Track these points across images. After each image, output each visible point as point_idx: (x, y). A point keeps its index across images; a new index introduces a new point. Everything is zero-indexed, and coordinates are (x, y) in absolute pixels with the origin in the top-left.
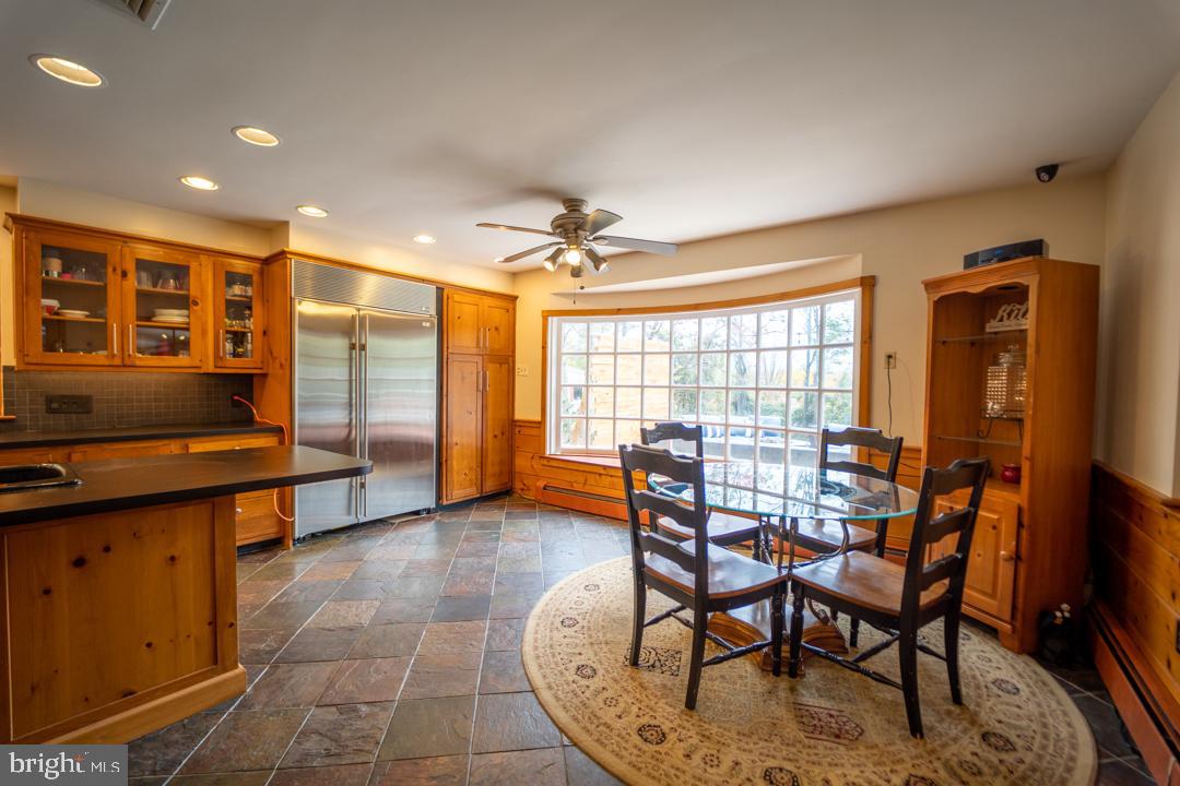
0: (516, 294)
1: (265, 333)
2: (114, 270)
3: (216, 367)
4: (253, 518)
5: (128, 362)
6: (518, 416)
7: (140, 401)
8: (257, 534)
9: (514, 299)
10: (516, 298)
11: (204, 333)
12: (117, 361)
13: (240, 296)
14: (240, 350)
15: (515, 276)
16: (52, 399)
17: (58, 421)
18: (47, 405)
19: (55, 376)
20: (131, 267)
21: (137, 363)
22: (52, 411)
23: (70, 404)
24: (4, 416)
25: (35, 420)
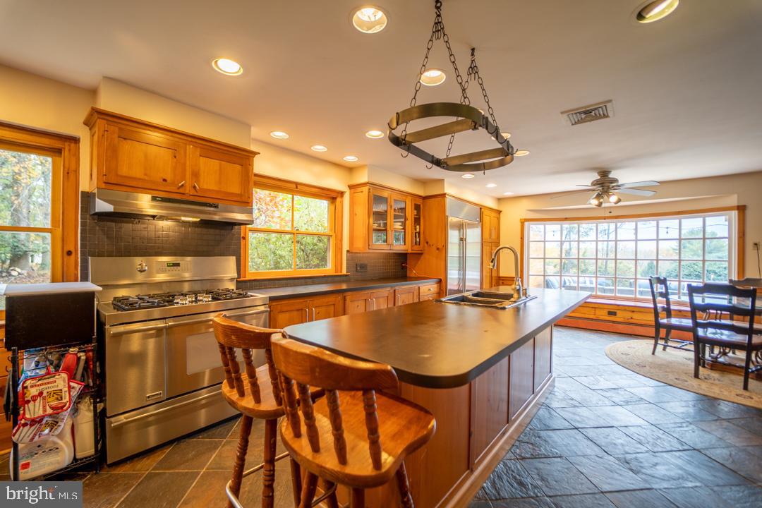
0: (500, 209)
3: (411, 250)
6: (501, 275)
9: (500, 212)
10: (501, 212)
11: (409, 233)
15: (499, 200)
16: (358, 265)
17: (359, 276)
18: (356, 268)
19: (358, 255)
20: (393, 203)
21: (394, 248)
22: (357, 271)
23: (362, 268)
24: (345, 274)
25: (353, 275)
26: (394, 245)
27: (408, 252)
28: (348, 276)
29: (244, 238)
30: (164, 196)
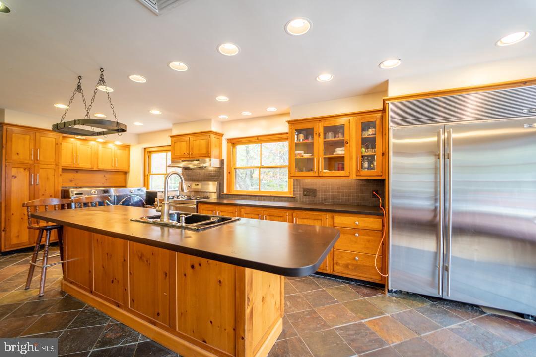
1: (383, 154)
2: (316, 134)
3: (357, 176)
4: (365, 266)
5: (320, 175)
7: (332, 192)
8: (366, 276)
11: (351, 158)
12: (317, 175)
13: (371, 135)
14: (372, 165)
16: (305, 190)
17: (306, 199)
18: (304, 192)
19: (306, 181)
20: (322, 131)
21: (324, 175)
22: (305, 195)
23: (310, 192)
24: (292, 196)
25: (300, 198)
26: (324, 172)
27: (351, 177)
28: (294, 198)
29: (230, 173)
30: (184, 159)
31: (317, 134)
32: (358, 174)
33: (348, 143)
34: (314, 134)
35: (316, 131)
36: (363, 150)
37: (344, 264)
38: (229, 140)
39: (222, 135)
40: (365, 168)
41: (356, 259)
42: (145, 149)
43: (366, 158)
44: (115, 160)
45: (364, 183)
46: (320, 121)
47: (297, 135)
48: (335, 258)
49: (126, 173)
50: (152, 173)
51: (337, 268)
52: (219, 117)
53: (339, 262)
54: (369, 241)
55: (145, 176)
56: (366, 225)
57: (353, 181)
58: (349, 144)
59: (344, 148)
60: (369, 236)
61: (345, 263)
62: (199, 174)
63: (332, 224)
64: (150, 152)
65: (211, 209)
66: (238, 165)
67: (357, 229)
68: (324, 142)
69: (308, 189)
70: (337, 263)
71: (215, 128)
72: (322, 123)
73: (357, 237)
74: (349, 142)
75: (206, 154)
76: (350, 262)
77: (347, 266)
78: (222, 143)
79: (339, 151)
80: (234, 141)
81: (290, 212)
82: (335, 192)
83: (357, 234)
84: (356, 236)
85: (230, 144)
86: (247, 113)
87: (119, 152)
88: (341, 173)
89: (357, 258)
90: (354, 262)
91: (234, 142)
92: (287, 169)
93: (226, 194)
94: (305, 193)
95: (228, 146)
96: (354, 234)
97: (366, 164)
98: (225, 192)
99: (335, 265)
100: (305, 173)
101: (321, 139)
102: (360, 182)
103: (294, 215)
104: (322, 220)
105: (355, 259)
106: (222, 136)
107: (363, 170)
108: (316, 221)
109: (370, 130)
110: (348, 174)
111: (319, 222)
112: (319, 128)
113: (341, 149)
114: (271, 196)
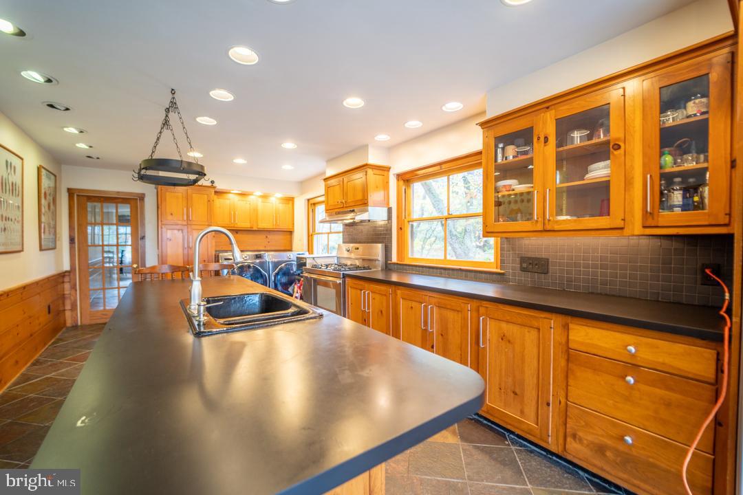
1: (734, 164)
2: (539, 138)
3: (644, 227)
5: (549, 228)
7: (587, 266)
11: (628, 183)
12: (540, 227)
14: (696, 199)
16: (523, 260)
17: (527, 278)
18: (521, 264)
19: (526, 242)
20: (551, 130)
21: (556, 228)
22: (523, 270)
23: (535, 265)
24: (499, 271)
25: (514, 274)
26: (557, 222)
27: (627, 232)
28: (503, 274)
29: (401, 229)
30: (338, 210)
31: (542, 139)
32: (650, 222)
33: (619, 147)
34: (535, 140)
35: (539, 131)
36: (668, 159)
37: (592, 443)
38: (400, 176)
39: (388, 169)
40: (671, 208)
41: (625, 441)
42: (308, 200)
43: (678, 180)
44: (276, 217)
45: (675, 244)
46: (548, 108)
47: (503, 149)
48: (570, 423)
49: (291, 233)
50: (316, 232)
51: (573, 446)
52: (376, 138)
53: (580, 434)
54: (668, 404)
55: (309, 236)
56: (661, 360)
57: (644, 241)
58: (621, 151)
59: (608, 162)
60: (668, 388)
61: (596, 441)
62: (362, 232)
63: (564, 341)
64: (314, 204)
65: (360, 287)
66: (416, 215)
67: (633, 366)
68: (558, 154)
69: (529, 258)
70: (574, 436)
71: (374, 158)
72: (553, 112)
73: (630, 387)
74: (622, 145)
75: (361, 200)
76: (609, 442)
77: (601, 450)
78: (388, 182)
79: (599, 171)
80: (407, 176)
81: (475, 303)
82: (595, 266)
83: (630, 379)
84: (628, 383)
85: (401, 183)
86: (414, 124)
87: (281, 207)
88: (602, 222)
89: (629, 439)
90: (621, 447)
91: (407, 179)
92: (480, 220)
93: (394, 264)
94: (525, 265)
95: (398, 186)
96: (623, 378)
97: (677, 197)
98: (394, 259)
99: (569, 439)
100: (520, 225)
101: (551, 148)
102: (666, 243)
103: (482, 310)
104: (539, 329)
105: (622, 439)
106: (389, 171)
107: (666, 213)
108: (526, 330)
109: (690, 104)
110: (619, 224)
111: (534, 333)
112: (547, 125)
113: (601, 164)
114: (460, 270)
